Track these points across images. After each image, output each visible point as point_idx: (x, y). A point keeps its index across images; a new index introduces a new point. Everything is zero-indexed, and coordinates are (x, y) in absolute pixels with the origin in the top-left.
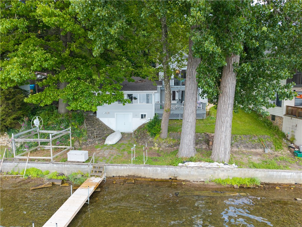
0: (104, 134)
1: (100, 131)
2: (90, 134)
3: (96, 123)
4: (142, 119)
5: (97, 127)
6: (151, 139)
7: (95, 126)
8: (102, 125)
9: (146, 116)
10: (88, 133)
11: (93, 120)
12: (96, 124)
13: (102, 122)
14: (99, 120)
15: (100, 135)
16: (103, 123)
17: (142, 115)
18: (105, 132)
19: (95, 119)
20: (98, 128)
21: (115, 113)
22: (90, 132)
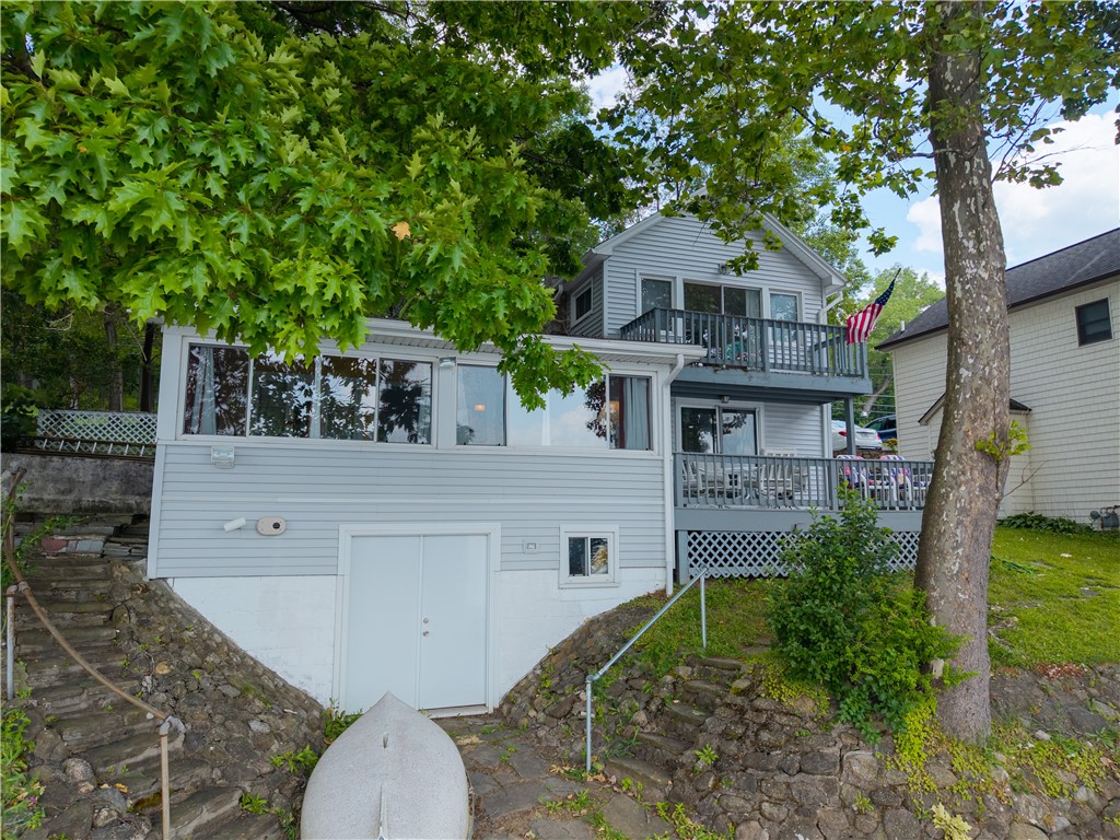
0: (246, 752)
1: (200, 715)
2: (78, 769)
3: (141, 623)
4: (578, 578)
5: (162, 670)
6: (862, 761)
7: (133, 659)
8: (208, 650)
9: (613, 550)
10: (40, 749)
11: (105, 598)
12: (145, 635)
13: (202, 621)
14: (171, 597)
15: (203, 772)
16: (214, 630)
17: (577, 546)
18: (255, 725)
19: (133, 589)
20: (170, 677)
21: (343, 527)
22: (72, 736)
